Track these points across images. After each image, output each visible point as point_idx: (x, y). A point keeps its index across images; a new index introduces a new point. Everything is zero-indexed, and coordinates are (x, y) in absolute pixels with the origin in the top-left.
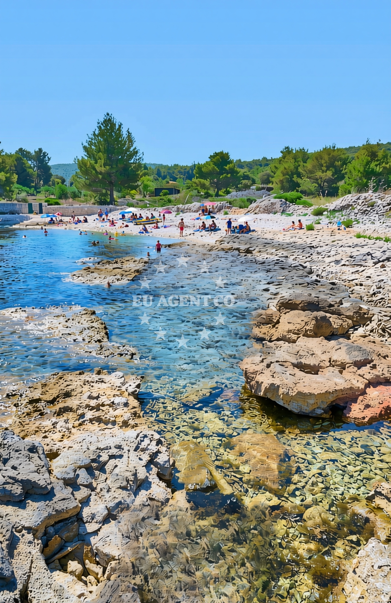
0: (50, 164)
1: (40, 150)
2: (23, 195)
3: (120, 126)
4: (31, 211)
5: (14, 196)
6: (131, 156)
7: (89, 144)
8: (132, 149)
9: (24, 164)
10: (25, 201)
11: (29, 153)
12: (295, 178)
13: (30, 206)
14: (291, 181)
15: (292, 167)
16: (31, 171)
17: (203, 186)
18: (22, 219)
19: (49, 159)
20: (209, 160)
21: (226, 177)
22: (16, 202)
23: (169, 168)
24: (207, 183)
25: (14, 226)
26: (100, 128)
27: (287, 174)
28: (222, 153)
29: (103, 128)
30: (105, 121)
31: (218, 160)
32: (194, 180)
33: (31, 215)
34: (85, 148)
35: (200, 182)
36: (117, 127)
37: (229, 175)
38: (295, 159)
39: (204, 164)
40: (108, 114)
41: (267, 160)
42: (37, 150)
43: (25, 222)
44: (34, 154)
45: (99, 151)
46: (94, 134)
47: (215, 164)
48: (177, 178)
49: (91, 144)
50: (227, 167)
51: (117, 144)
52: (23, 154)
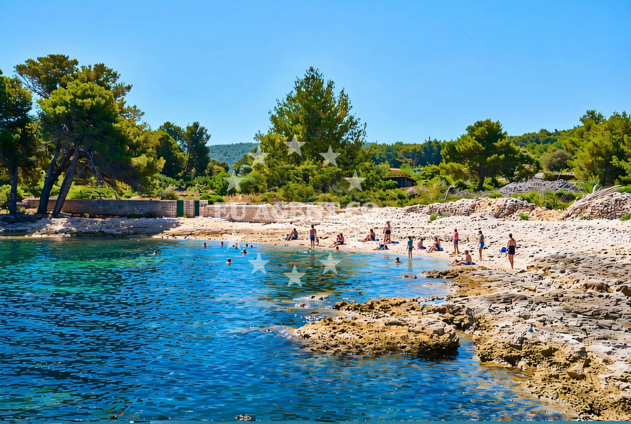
0: (208, 144)
1: (196, 125)
2: (170, 189)
3: (330, 86)
4: (180, 213)
5: (156, 192)
6: (345, 129)
7: (278, 113)
8: (346, 119)
9: (171, 144)
10: (171, 197)
11: (179, 129)
12: (615, 161)
13: (180, 204)
14: (607, 164)
15: (608, 143)
16: (180, 154)
17: (457, 174)
18: (167, 227)
19: (208, 137)
20: (466, 133)
21: (497, 159)
22: (158, 199)
23: (389, 149)
24: (465, 169)
25: (155, 237)
26: (298, 89)
27: (599, 154)
28: (488, 122)
29: (303, 89)
30: (307, 79)
31: (483, 132)
32: (443, 164)
33: (182, 220)
34: (273, 118)
35: (452, 167)
36: (325, 86)
37: (502, 156)
38: (611, 130)
39: (459, 140)
40: (312, 70)
41: (549, 134)
42: (191, 125)
43: (172, 230)
44: (185, 130)
45: (296, 122)
46: (289, 98)
47: (478, 139)
48: (401, 163)
49: (281, 113)
50: (498, 144)
51: (324, 112)
52: (169, 131)
